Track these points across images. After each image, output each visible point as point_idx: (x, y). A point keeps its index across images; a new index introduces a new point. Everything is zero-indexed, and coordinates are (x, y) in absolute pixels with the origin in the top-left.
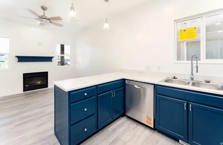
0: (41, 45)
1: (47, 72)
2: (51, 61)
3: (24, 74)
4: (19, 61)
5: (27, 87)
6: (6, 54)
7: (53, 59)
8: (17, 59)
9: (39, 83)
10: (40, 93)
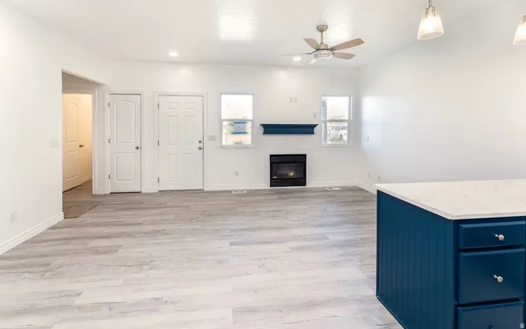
0: (296, 102)
1: (305, 156)
2: (312, 133)
3: (271, 156)
4: (266, 133)
5: (275, 179)
6: (249, 120)
7: (315, 129)
8: (262, 129)
9: (292, 174)
10: (296, 195)
